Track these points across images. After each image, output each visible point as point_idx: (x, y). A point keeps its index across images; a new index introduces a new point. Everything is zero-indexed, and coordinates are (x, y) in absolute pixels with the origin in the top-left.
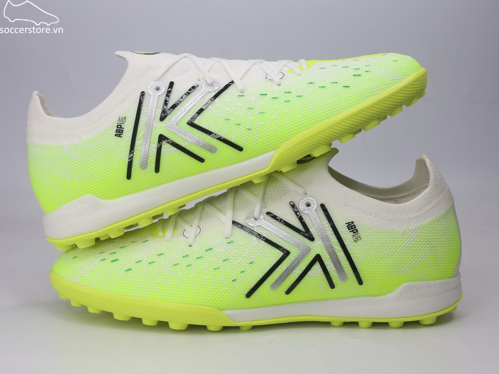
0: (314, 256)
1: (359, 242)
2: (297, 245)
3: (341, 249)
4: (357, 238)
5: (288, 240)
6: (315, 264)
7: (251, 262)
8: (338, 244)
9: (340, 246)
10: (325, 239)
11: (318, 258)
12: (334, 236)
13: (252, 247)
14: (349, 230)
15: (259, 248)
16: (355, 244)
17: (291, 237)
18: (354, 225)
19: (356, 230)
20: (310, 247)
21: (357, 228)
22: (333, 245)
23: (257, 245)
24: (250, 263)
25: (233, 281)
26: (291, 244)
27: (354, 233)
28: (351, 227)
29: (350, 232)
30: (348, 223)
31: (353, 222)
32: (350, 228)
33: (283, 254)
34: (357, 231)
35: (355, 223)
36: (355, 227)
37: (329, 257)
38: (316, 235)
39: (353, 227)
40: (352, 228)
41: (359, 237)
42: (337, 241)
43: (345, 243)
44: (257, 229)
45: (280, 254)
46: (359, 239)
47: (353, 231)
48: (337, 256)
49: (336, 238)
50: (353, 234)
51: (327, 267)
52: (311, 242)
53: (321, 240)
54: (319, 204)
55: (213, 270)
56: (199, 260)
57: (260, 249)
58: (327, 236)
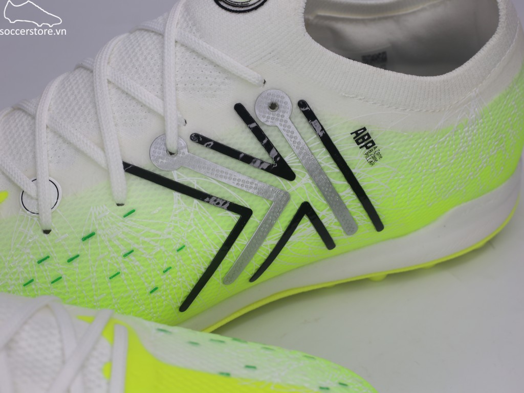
0: (297, 207)
1: (378, 164)
2: (264, 193)
3: (346, 183)
4: (374, 158)
5: (244, 188)
6: (302, 221)
7: (178, 246)
8: (340, 174)
9: (343, 179)
10: (316, 172)
11: (306, 210)
12: (332, 161)
14: (358, 144)
16: (371, 168)
17: (250, 180)
18: (368, 134)
19: (372, 142)
20: (290, 191)
21: (373, 138)
22: (332, 180)
24: (178, 250)
25: (152, 292)
26: (252, 194)
27: (368, 148)
28: (363, 138)
29: (361, 148)
30: (356, 132)
31: (365, 129)
32: (360, 141)
33: (239, 216)
34: (374, 144)
35: (369, 131)
36: (369, 137)
37: (325, 202)
38: (297, 167)
39: (366, 137)
40: (364, 140)
41: (378, 154)
42: (337, 170)
43: (353, 171)
44: (179, 176)
45: (234, 218)
46: (377, 157)
47: (365, 146)
48: (339, 197)
49: (335, 165)
50: (368, 150)
51: (323, 221)
52: (288, 182)
53: (307, 176)
54: (296, 102)
58: (319, 164)
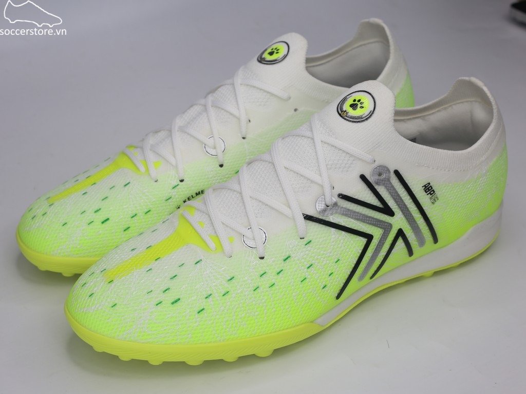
1: (437, 203)
4: (434, 200)
7: (336, 260)
8: (418, 211)
9: (419, 213)
10: (405, 210)
11: (400, 233)
12: (413, 204)
13: (333, 242)
15: (340, 241)
16: (433, 206)
18: (431, 186)
19: (433, 191)
20: (392, 223)
21: (434, 188)
23: (338, 238)
24: (336, 262)
25: (323, 288)
27: (432, 194)
28: (428, 189)
29: (428, 194)
30: (425, 186)
31: (429, 184)
32: (427, 191)
33: (366, 240)
34: (434, 192)
35: (431, 184)
36: (432, 188)
38: (395, 209)
39: (430, 188)
40: (429, 190)
41: (437, 197)
42: (416, 209)
43: (424, 208)
44: (333, 219)
45: (364, 241)
47: (430, 193)
49: (415, 206)
50: (431, 196)
51: (409, 239)
52: (391, 218)
53: (401, 213)
54: (392, 171)
55: (300, 282)
56: (280, 274)
57: (342, 241)
58: (406, 206)
